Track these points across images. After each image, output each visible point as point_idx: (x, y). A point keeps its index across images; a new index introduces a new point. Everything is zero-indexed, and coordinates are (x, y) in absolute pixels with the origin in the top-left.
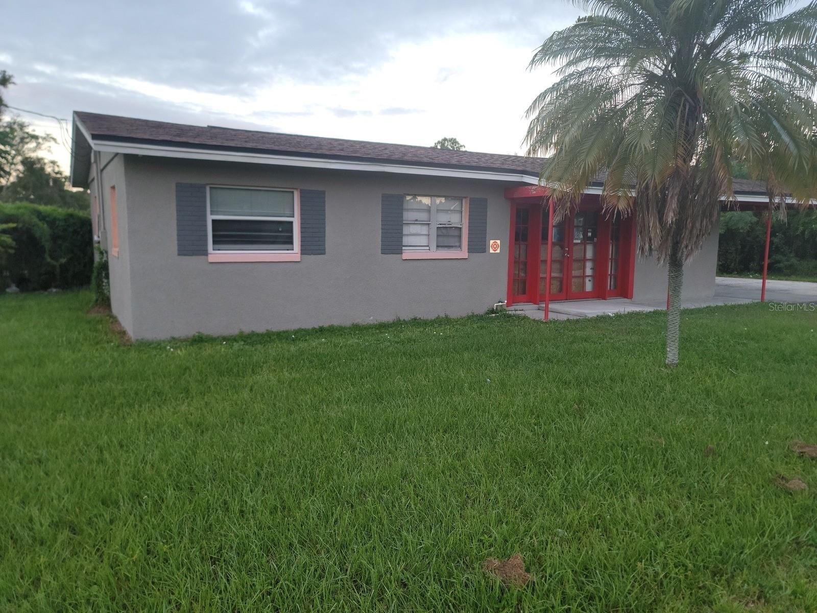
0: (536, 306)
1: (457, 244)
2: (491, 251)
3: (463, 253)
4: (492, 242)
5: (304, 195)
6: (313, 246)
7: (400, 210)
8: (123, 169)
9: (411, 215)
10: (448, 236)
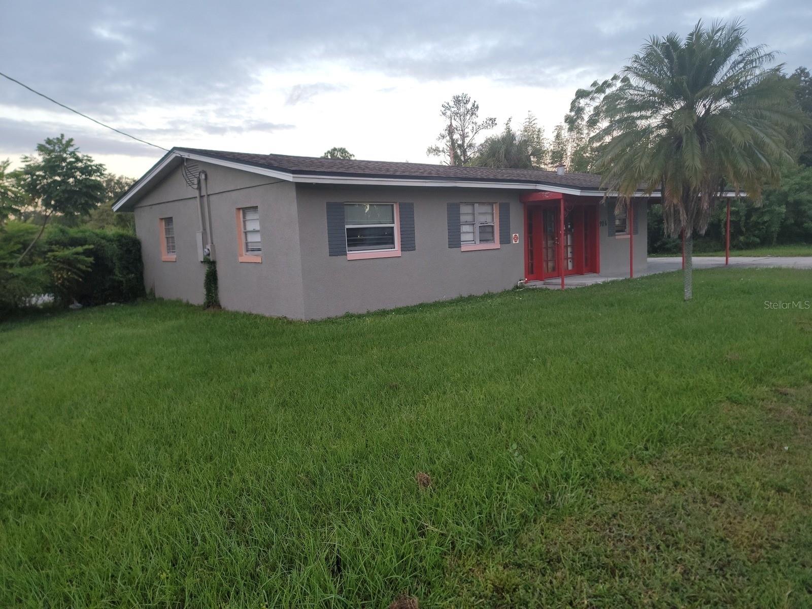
0: (542, 282)
1: (492, 238)
2: (514, 242)
3: (496, 245)
4: (514, 235)
5: (402, 207)
6: (408, 244)
7: (458, 214)
8: (293, 193)
9: (463, 218)
10: (486, 233)
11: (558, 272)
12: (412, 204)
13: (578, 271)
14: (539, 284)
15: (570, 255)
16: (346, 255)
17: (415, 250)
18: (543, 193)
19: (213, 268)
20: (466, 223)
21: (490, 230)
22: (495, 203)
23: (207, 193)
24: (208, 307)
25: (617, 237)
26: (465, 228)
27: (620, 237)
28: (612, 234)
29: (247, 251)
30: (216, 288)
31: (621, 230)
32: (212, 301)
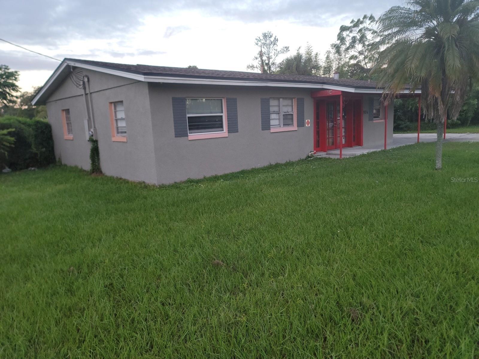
0: (326, 153)
1: (291, 123)
3: (295, 128)
4: (307, 121)
5: (228, 100)
6: (233, 128)
7: (269, 106)
8: (146, 90)
9: (272, 109)
10: (287, 119)
11: (335, 146)
12: (236, 99)
13: (349, 145)
14: (323, 154)
15: (343, 134)
16: (187, 136)
17: (237, 132)
18: (328, 91)
19: (96, 145)
20: (274, 113)
21: (290, 117)
22: (294, 98)
23: (90, 92)
24: (93, 172)
25: (374, 121)
26: (273, 116)
27: (376, 121)
28: (371, 119)
29: (118, 133)
30: (99, 159)
31: (377, 116)
32: (96, 168)
